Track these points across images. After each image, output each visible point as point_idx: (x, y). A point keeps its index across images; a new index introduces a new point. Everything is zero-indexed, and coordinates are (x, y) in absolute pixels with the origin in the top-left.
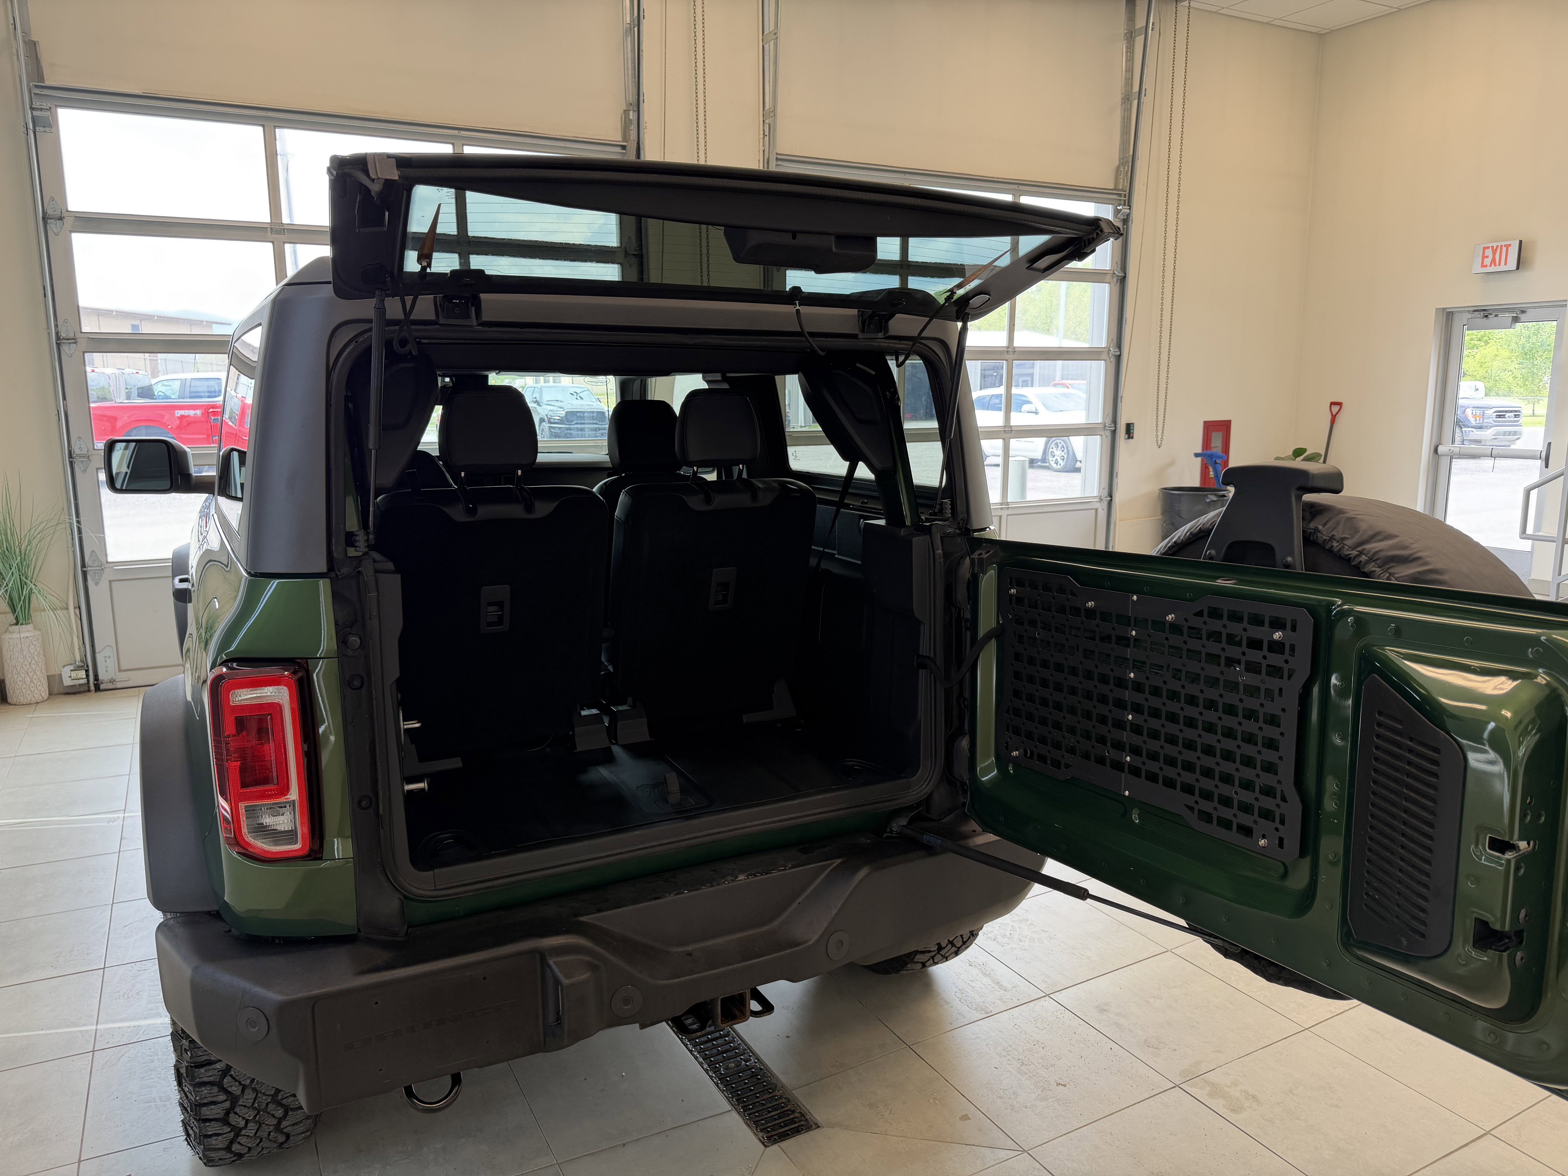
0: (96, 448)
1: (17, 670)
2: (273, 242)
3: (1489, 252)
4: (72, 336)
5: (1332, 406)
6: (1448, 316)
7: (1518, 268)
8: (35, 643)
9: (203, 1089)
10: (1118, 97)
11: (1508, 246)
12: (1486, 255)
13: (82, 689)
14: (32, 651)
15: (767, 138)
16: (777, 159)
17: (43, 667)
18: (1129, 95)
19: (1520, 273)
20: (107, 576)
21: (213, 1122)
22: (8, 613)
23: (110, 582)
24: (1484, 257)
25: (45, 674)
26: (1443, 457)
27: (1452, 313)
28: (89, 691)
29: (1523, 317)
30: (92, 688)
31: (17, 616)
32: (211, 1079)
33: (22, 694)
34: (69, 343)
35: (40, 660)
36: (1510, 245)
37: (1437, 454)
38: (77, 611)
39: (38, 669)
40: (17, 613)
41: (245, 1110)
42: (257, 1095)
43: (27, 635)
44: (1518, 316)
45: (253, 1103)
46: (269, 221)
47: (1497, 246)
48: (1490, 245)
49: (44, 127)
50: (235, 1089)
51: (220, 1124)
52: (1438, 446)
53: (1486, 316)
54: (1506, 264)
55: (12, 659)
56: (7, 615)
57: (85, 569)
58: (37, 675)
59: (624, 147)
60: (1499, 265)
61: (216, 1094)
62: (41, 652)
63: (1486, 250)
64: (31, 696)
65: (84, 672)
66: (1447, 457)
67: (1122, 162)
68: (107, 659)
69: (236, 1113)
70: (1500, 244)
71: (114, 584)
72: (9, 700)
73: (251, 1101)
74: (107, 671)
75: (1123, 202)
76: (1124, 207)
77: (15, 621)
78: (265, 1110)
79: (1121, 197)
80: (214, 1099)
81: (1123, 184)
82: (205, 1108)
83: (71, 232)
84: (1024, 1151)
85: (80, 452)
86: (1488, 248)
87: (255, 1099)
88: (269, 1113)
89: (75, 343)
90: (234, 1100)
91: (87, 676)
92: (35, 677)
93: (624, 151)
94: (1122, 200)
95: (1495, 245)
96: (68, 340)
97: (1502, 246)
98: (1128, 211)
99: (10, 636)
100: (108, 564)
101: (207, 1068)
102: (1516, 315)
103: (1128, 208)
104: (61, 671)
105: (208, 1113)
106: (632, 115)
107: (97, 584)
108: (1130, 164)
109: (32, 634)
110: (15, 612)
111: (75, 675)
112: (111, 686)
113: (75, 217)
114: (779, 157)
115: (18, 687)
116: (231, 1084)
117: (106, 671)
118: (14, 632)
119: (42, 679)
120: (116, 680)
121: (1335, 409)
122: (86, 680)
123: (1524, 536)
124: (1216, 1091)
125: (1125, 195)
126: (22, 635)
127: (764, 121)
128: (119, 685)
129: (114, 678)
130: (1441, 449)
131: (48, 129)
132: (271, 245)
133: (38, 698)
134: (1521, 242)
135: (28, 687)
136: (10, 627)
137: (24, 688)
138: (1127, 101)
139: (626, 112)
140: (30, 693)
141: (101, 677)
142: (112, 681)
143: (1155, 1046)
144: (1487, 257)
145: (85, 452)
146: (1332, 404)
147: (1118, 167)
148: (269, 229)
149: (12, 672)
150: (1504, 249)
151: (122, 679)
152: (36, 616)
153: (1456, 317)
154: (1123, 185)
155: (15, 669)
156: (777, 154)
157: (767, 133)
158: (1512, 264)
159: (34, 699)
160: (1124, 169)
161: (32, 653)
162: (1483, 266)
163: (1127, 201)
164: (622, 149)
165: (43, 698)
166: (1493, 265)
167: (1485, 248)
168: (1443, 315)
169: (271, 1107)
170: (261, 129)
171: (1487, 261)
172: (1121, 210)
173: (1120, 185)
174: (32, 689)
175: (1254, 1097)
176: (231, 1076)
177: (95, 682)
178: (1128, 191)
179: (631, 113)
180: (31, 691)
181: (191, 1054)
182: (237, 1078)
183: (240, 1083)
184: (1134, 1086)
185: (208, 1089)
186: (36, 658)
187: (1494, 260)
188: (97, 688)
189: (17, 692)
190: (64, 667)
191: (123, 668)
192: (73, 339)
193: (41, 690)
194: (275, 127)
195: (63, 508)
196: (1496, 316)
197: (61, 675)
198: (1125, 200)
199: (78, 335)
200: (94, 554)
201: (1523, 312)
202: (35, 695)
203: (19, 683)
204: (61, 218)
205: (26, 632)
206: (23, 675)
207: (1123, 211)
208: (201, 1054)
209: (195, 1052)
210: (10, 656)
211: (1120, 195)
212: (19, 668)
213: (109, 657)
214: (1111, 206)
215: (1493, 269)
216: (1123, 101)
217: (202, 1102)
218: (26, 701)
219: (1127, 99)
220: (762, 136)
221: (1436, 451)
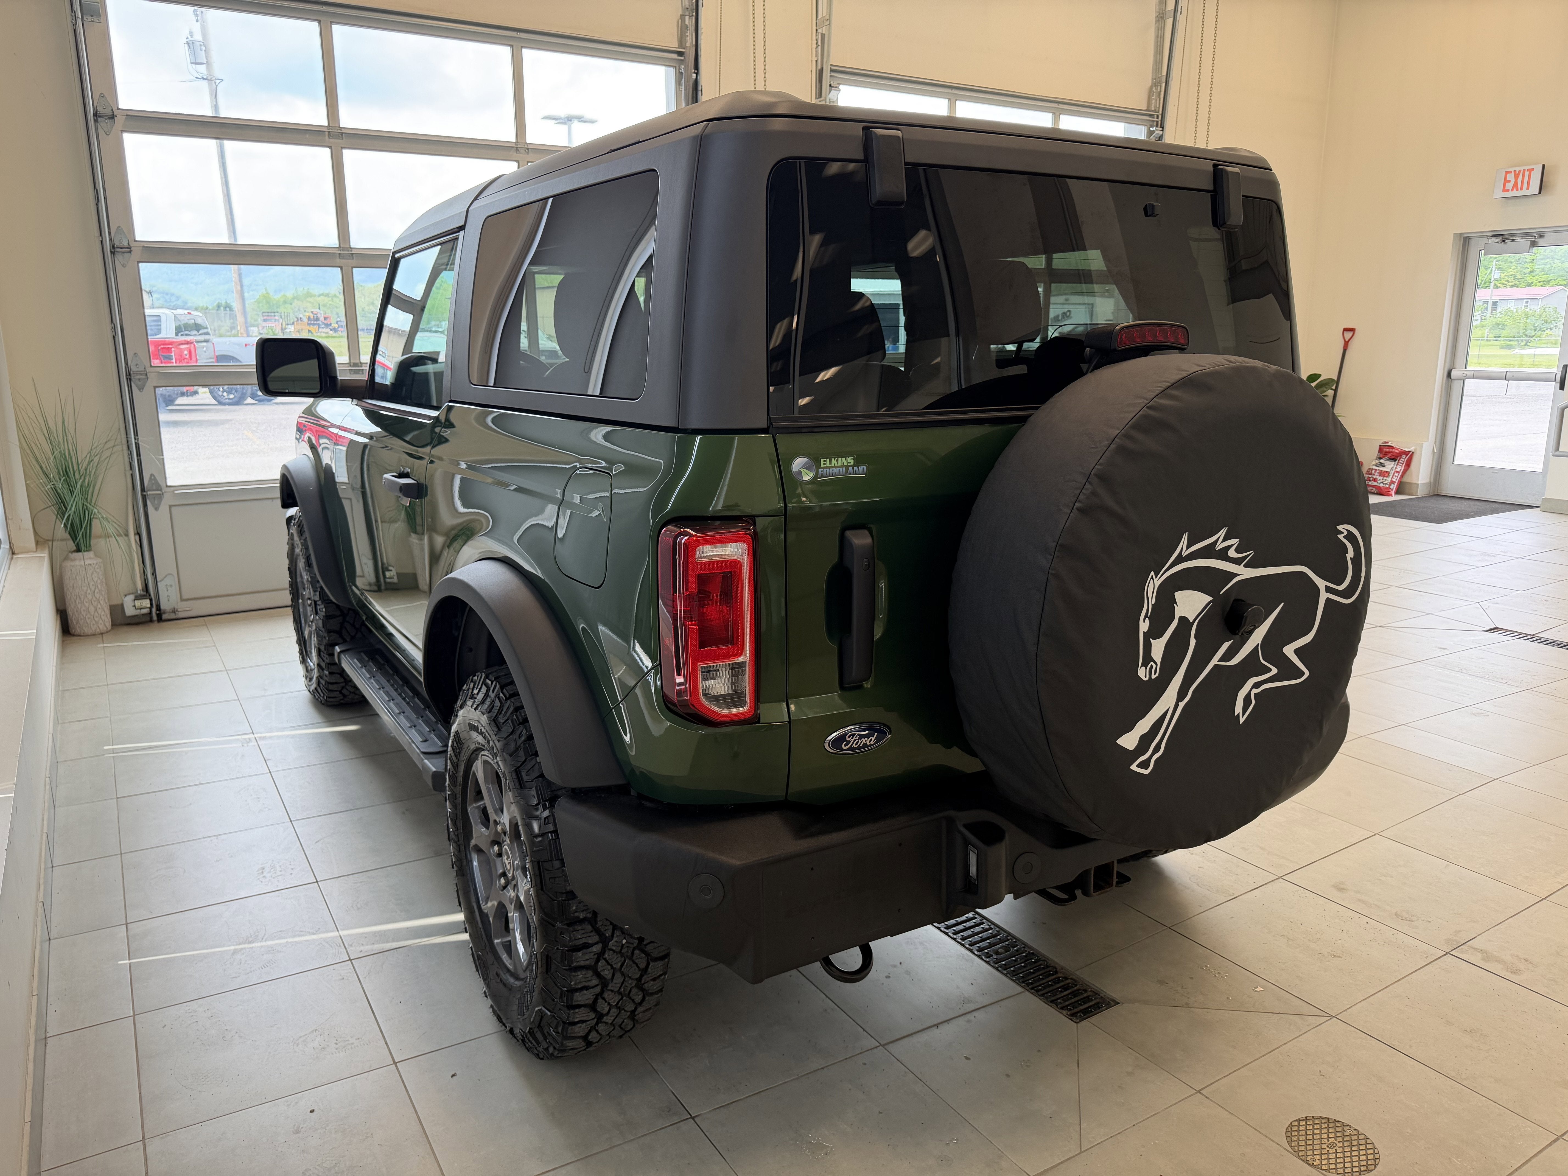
0: (152, 365)
1: (80, 598)
2: (330, 147)
3: (1511, 177)
4: (126, 244)
5: (1345, 332)
6: (1465, 241)
7: (1540, 193)
8: (98, 570)
9: (579, 973)
10: (1152, 16)
11: (1530, 171)
12: (1508, 179)
13: (144, 620)
14: (95, 579)
15: (819, 48)
16: (832, 71)
17: (106, 596)
18: (1163, 14)
19: (1541, 198)
20: (167, 501)
21: (582, 1008)
22: (68, 540)
23: (170, 507)
24: (1506, 181)
25: (108, 604)
26: (1456, 381)
27: (1469, 238)
28: (151, 621)
29: (1541, 241)
30: (155, 618)
31: (77, 543)
32: (588, 963)
33: (86, 625)
34: (124, 252)
35: (103, 589)
36: (1533, 169)
37: (1451, 378)
38: (137, 537)
39: (101, 598)
40: (78, 540)
41: (611, 995)
42: (624, 980)
43: (90, 563)
44: (1536, 240)
45: (620, 988)
46: (326, 125)
47: (1520, 171)
48: (1512, 169)
49: (92, 16)
50: (607, 973)
51: (588, 1010)
52: (1451, 370)
53: (1504, 241)
54: (1528, 188)
55: (75, 587)
56: (68, 542)
57: (145, 493)
58: (100, 604)
59: (680, 54)
60: (1522, 189)
61: (589, 979)
62: (104, 580)
63: (1508, 175)
64: (95, 626)
65: (148, 601)
66: (1460, 381)
67: (1156, 83)
68: (169, 588)
69: (604, 999)
70: (1522, 168)
71: (173, 509)
72: (72, 631)
73: (619, 985)
74: (169, 600)
75: (1155, 123)
76: (1157, 129)
77: (75, 548)
78: (628, 996)
79: (1153, 118)
80: (587, 984)
81: (1157, 104)
82: (578, 994)
83: (122, 131)
84: (1332, 1017)
85: (137, 370)
86: (1510, 172)
87: (623, 983)
88: (630, 998)
89: (130, 252)
90: (604, 983)
91: (151, 604)
92: (99, 606)
93: (682, 58)
94: (1154, 121)
95: (1517, 169)
96: (122, 248)
97: (1524, 171)
98: (1161, 132)
99: (72, 564)
100: (168, 489)
101: (585, 951)
102: (1534, 240)
103: (1161, 129)
104: (123, 600)
105: (580, 999)
106: (689, 21)
107: (156, 509)
108: (1164, 85)
109: (95, 562)
110: (76, 539)
111: (139, 604)
112: (173, 616)
113: (127, 115)
114: (833, 68)
115: (82, 617)
116: (604, 968)
117: (169, 598)
118: (75, 560)
119: (105, 609)
120: (179, 610)
121: (1348, 335)
122: (148, 610)
123: (1557, 453)
124: (1487, 956)
125: (1158, 116)
126: (87, 563)
127: (817, 30)
128: (181, 615)
129: (176, 608)
130: (1453, 373)
131: (96, 20)
132: (328, 150)
133: (103, 628)
134: (1544, 166)
135: (92, 617)
136: (70, 554)
137: (89, 618)
138: (1160, 20)
139: (682, 16)
140: (94, 623)
141: (162, 607)
142: (174, 611)
143: (1408, 919)
144: (1509, 181)
145: (141, 369)
146: (1345, 330)
147: (1151, 88)
148: (327, 133)
149: (75, 601)
150: (1527, 173)
151: (185, 608)
152: (98, 543)
153: (1473, 242)
154: (1155, 106)
155: (78, 598)
156: (831, 65)
157: (819, 43)
158: (1535, 188)
159: (98, 630)
160: (1156, 89)
161: (95, 581)
162: (1505, 190)
163: (1160, 122)
164: (678, 56)
165: (107, 628)
166: (1515, 189)
167: (1507, 173)
168: (1460, 241)
169: (634, 991)
170: (316, 24)
171: (1509, 186)
172: (1154, 132)
173: (1153, 106)
174: (96, 619)
175: (1526, 960)
176: (605, 959)
177: (158, 612)
178: (1161, 112)
179: (687, 18)
180: (96, 621)
181: (570, 938)
182: (610, 961)
183: (612, 966)
184: (1408, 955)
185: (584, 973)
186: (99, 586)
187: (1516, 185)
188: (160, 619)
189: (81, 622)
190: (126, 596)
191: (185, 597)
192: (128, 248)
193: (105, 621)
194: (332, 23)
195: (119, 429)
196: (1513, 240)
197: (122, 605)
198: (1157, 122)
199: (132, 244)
200: (153, 478)
201: (1541, 236)
202: (99, 625)
203: (83, 613)
204: (112, 117)
205: (87, 559)
206: (87, 605)
207: (1157, 132)
208: (580, 937)
209: (574, 935)
210: (73, 585)
211: (1151, 115)
212: (82, 597)
213: (171, 586)
214: (1143, 127)
215: (1515, 193)
216: (1157, 19)
217: (577, 987)
218: (91, 631)
219: (1161, 17)
220: (815, 46)
221: (1449, 375)
